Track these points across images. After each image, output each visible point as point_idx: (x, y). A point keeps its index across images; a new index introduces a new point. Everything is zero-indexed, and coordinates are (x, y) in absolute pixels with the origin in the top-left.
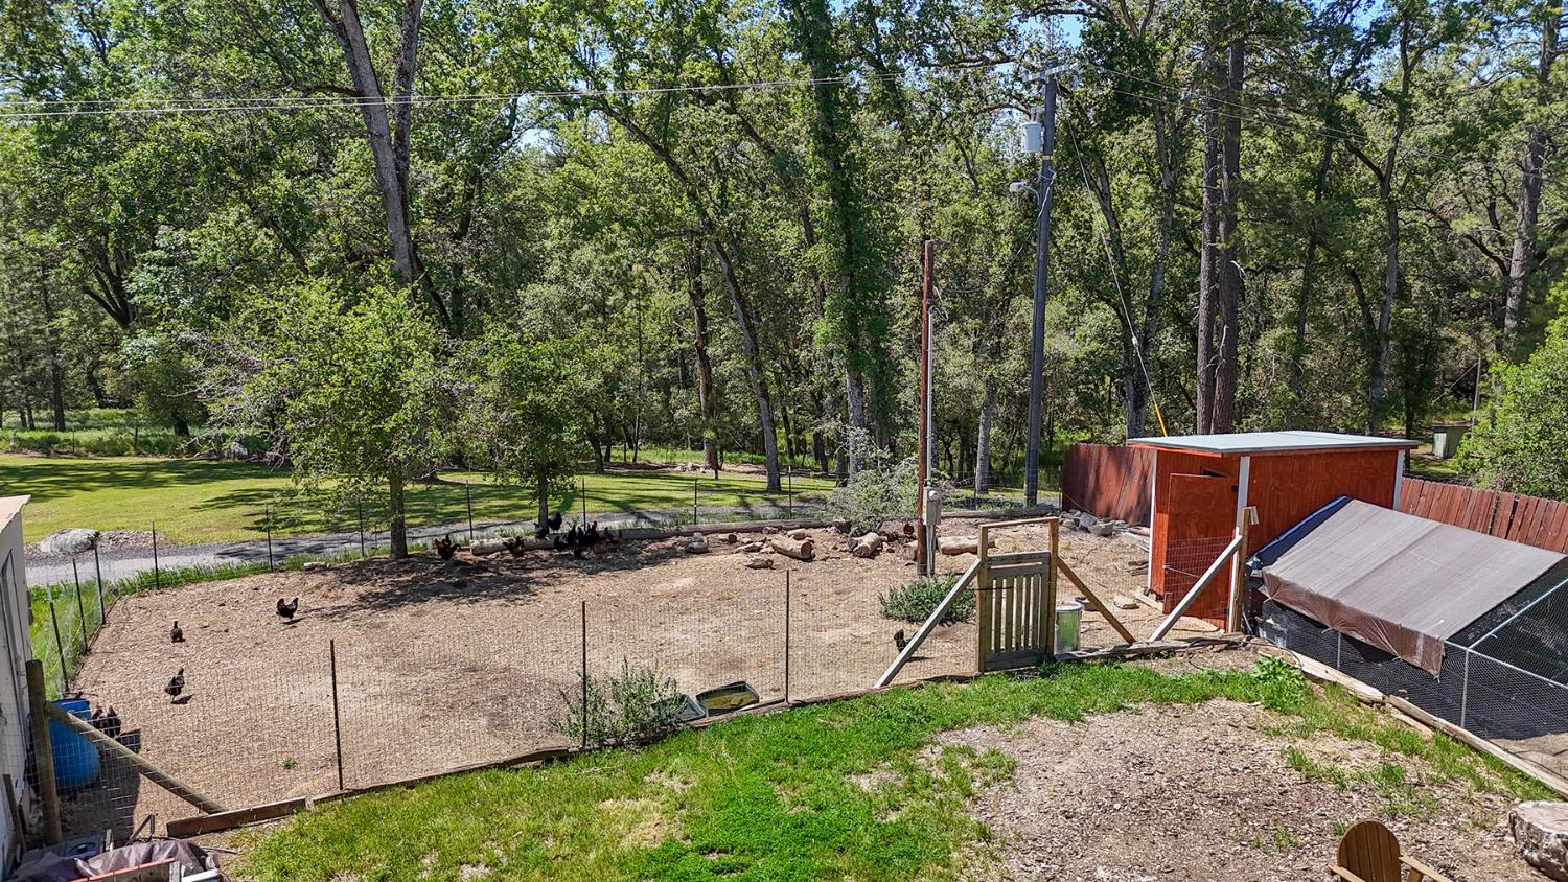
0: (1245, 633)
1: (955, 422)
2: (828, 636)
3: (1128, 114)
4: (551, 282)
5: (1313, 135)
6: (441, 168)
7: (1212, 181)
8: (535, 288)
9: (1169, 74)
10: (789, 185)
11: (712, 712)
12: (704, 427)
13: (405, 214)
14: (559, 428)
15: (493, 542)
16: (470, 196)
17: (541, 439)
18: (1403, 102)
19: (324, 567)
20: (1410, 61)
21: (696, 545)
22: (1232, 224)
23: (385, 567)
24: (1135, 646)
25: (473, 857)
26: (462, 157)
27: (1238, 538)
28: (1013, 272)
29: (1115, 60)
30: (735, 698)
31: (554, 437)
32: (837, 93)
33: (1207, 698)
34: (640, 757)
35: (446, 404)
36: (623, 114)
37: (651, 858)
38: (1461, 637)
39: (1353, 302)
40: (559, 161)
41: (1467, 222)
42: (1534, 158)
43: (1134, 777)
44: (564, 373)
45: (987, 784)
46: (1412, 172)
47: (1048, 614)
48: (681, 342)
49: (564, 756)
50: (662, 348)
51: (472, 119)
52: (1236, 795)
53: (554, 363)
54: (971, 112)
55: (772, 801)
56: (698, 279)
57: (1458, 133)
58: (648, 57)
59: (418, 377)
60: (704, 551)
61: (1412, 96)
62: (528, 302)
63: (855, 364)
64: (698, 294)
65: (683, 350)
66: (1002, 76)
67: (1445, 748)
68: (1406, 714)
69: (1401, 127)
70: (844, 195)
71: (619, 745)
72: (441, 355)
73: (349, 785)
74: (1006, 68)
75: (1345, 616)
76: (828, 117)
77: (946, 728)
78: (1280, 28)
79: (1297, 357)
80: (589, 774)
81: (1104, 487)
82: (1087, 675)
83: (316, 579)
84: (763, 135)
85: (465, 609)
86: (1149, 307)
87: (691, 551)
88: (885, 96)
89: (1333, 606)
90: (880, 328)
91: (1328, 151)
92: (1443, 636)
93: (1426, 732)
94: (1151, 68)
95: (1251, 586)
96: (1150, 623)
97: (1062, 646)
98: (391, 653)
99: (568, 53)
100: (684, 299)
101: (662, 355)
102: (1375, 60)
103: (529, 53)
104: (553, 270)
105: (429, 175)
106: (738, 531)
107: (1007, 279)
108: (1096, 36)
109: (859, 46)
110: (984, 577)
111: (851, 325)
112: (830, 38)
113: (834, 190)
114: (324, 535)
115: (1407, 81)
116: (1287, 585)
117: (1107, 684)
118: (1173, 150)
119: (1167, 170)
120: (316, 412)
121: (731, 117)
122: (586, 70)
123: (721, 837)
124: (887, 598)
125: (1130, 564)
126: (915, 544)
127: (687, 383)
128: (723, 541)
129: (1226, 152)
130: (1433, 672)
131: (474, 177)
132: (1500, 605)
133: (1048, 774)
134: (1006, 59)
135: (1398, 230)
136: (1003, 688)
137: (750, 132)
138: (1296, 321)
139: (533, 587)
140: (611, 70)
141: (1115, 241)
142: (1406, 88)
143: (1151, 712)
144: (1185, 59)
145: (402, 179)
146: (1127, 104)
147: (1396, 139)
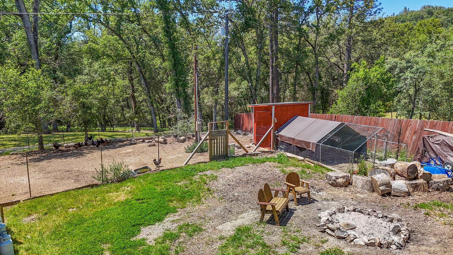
0: (275, 149)
1: (208, 115)
2: (170, 157)
3: (248, 28)
4: (85, 75)
5: (296, 36)
6: (48, 40)
7: (272, 47)
8: (80, 77)
9: (259, 18)
10: (157, 46)
11: (138, 173)
12: (134, 118)
13: (37, 53)
14: (90, 109)
15: (71, 144)
16: (58, 49)
17: (85, 113)
18: (318, 28)
19: (17, 153)
20: (318, 17)
21: (133, 142)
22: (277, 58)
23: (37, 152)
24: (248, 153)
25: (72, 206)
26: (55, 37)
27: (272, 126)
28: (220, 70)
29: (245, 13)
30: (145, 170)
31: (89, 111)
32: (169, 19)
33: (264, 162)
34: (118, 184)
35: (55, 102)
36: (106, 24)
37: (122, 203)
38: (319, 142)
39: (308, 81)
40: (86, 42)
41: (334, 59)
42: (348, 43)
43: (245, 177)
44: (91, 93)
45: (210, 181)
46: (321, 46)
47: (227, 146)
48: (126, 95)
49: (97, 185)
50: (121, 97)
51: (58, 26)
52: (268, 178)
53: (88, 91)
54: (207, 26)
55: (155, 189)
56: (131, 75)
57: (331, 36)
58: (113, 9)
59: (46, 94)
60: (136, 144)
61: (319, 27)
62: (78, 81)
63: (178, 95)
64: (131, 80)
65: (127, 97)
66: (215, 17)
67: (316, 167)
68: (309, 162)
69: (317, 35)
70: (173, 47)
71: (112, 182)
72: (53, 88)
73: (33, 196)
74: (216, 15)
75: (296, 141)
76: (167, 26)
77: (200, 172)
78: (286, 7)
79: (294, 94)
80: (104, 188)
81: (245, 123)
82: (236, 159)
83: (15, 156)
84: (149, 32)
85: (64, 160)
86: (256, 80)
87: (131, 144)
88: (183, 21)
89: (293, 139)
90: (185, 85)
91: (300, 40)
92: (316, 142)
93: (313, 165)
94: (254, 16)
95: (276, 137)
96: (253, 148)
97: (230, 154)
98: (41, 171)
99: (89, 6)
100: (127, 82)
101: (121, 99)
102: (310, 17)
103: (76, 5)
104: (86, 71)
105: (45, 42)
106: (145, 139)
107: (219, 72)
108: (239, 6)
109: (175, 7)
110: (210, 136)
111: (177, 84)
112: (167, 4)
113: (170, 46)
114: (15, 148)
115: (318, 23)
116: (284, 136)
117: (241, 160)
118: (261, 37)
119: (259, 43)
120: (13, 104)
121: (139, 27)
122: (95, 11)
123: (142, 197)
124: (187, 148)
125: (250, 140)
126: (195, 138)
127: (129, 107)
128: (141, 142)
129: (274, 39)
130: (314, 151)
131: (59, 44)
132: (328, 134)
133: (225, 178)
134: (216, 12)
135: (318, 61)
136: (215, 163)
137: (145, 31)
138: (294, 85)
139: (84, 154)
140: (102, 11)
141: (247, 63)
142: (318, 24)
143: (251, 165)
144: (263, 14)
145: (36, 42)
146: (248, 25)
147: (316, 38)
